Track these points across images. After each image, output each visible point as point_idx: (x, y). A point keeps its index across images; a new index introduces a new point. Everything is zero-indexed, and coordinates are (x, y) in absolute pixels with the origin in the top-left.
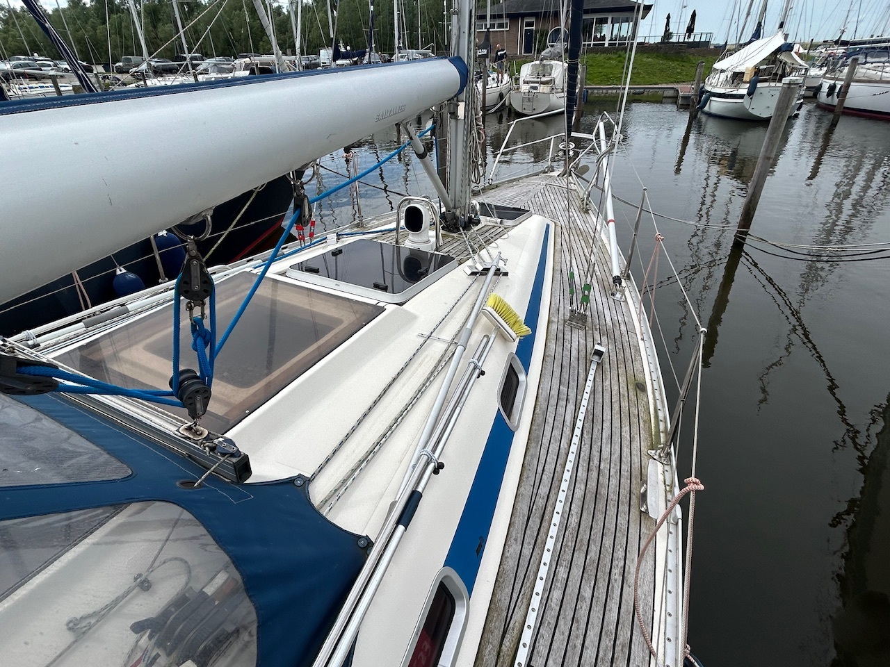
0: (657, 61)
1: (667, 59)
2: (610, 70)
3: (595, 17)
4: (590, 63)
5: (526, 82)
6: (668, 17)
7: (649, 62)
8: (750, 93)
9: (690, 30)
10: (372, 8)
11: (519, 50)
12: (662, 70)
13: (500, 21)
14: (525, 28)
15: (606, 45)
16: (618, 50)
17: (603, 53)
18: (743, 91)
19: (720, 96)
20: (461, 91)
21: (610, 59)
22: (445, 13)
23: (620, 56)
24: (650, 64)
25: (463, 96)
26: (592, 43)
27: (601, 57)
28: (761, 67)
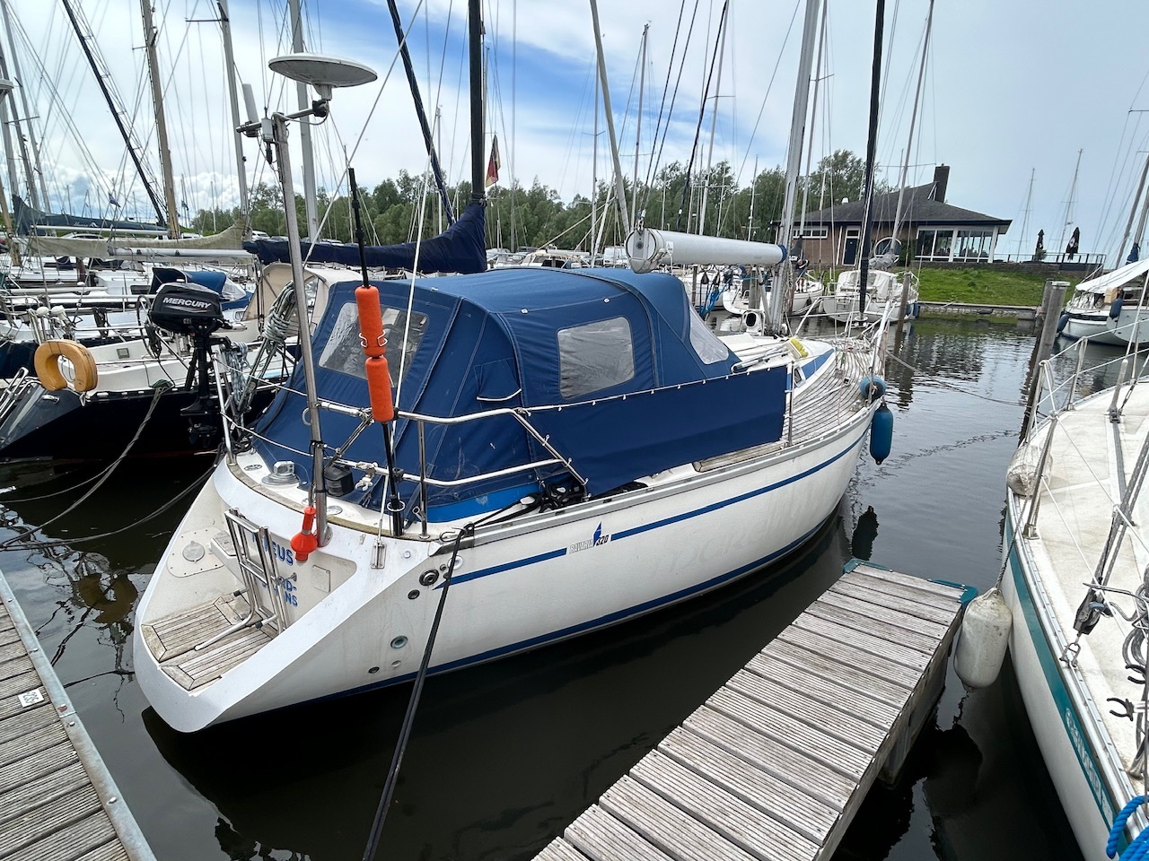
0: (1016, 280)
1: (1032, 279)
2: (952, 287)
3: (936, 230)
4: (927, 277)
5: (842, 290)
6: (1041, 234)
7: (1005, 281)
8: (1113, 316)
9: (1072, 250)
10: (680, 212)
11: (837, 260)
12: (1022, 292)
13: (816, 229)
14: (847, 237)
15: (951, 260)
16: (964, 266)
17: (946, 268)
18: (1106, 312)
19: (1080, 317)
20: (782, 261)
21: (952, 274)
22: (751, 217)
23: (966, 273)
24: (1006, 284)
25: (783, 264)
26: (932, 257)
27: (940, 273)
28: (1125, 289)
